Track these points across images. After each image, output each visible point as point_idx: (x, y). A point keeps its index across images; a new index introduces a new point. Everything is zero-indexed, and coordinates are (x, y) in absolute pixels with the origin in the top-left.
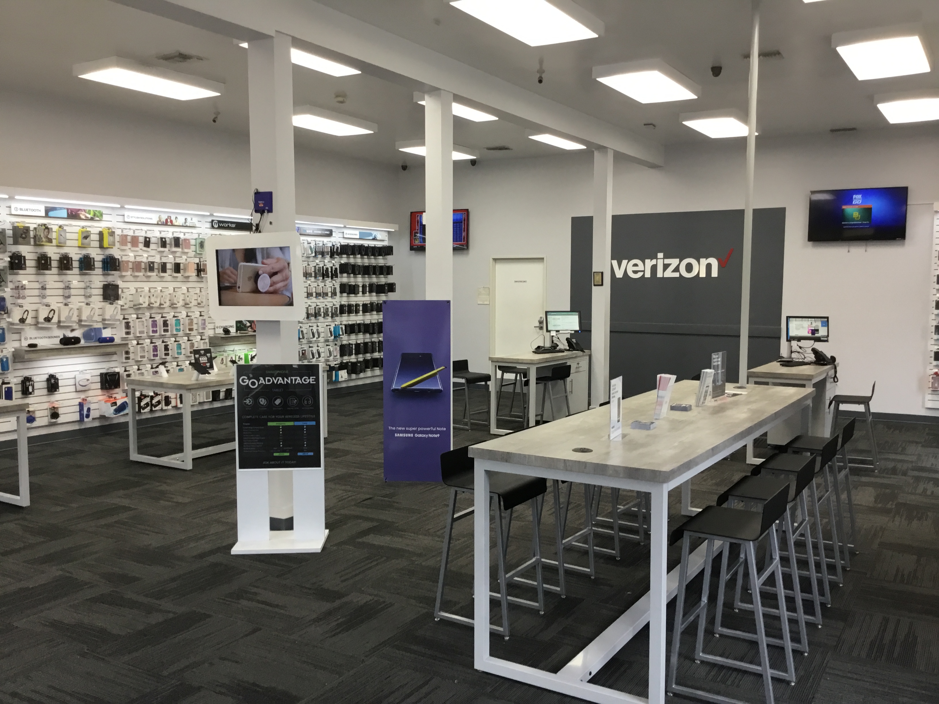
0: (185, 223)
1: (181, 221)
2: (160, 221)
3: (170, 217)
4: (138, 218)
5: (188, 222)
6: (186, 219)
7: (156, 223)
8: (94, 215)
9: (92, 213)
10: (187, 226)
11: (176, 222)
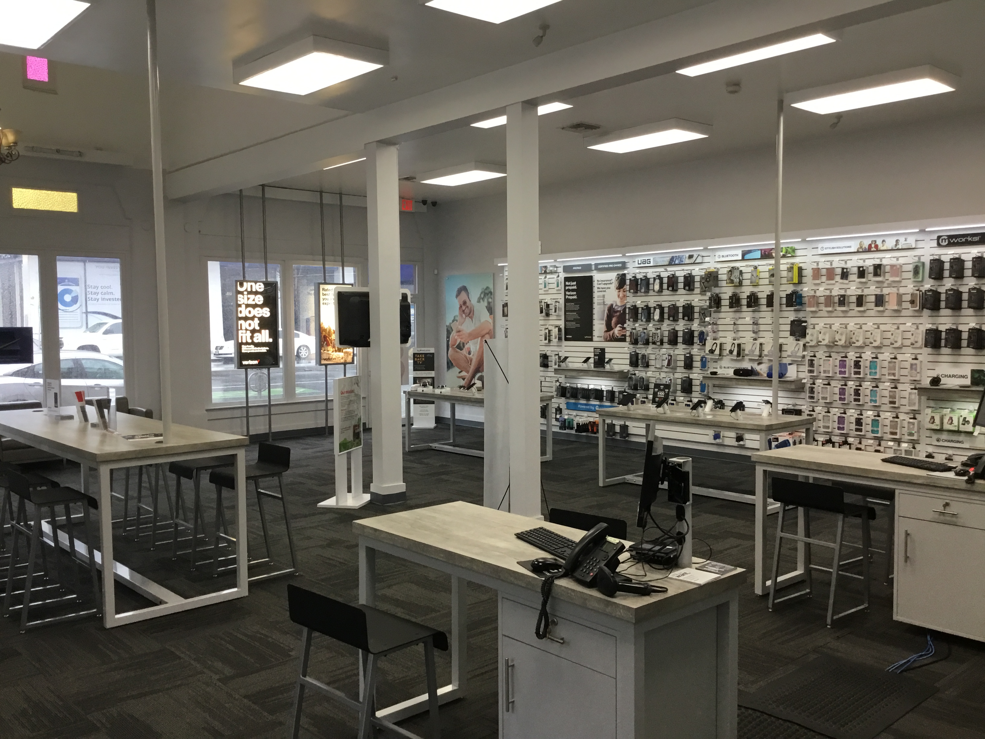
0: (896, 245)
1: (890, 243)
2: (861, 247)
3: (875, 241)
4: (833, 248)
5: (900, 243)
6: (897, 241)
7: (856, 251)
8: (786, 252)
9: (784, 250)
10: (898, 249)
11: (883, 246)
